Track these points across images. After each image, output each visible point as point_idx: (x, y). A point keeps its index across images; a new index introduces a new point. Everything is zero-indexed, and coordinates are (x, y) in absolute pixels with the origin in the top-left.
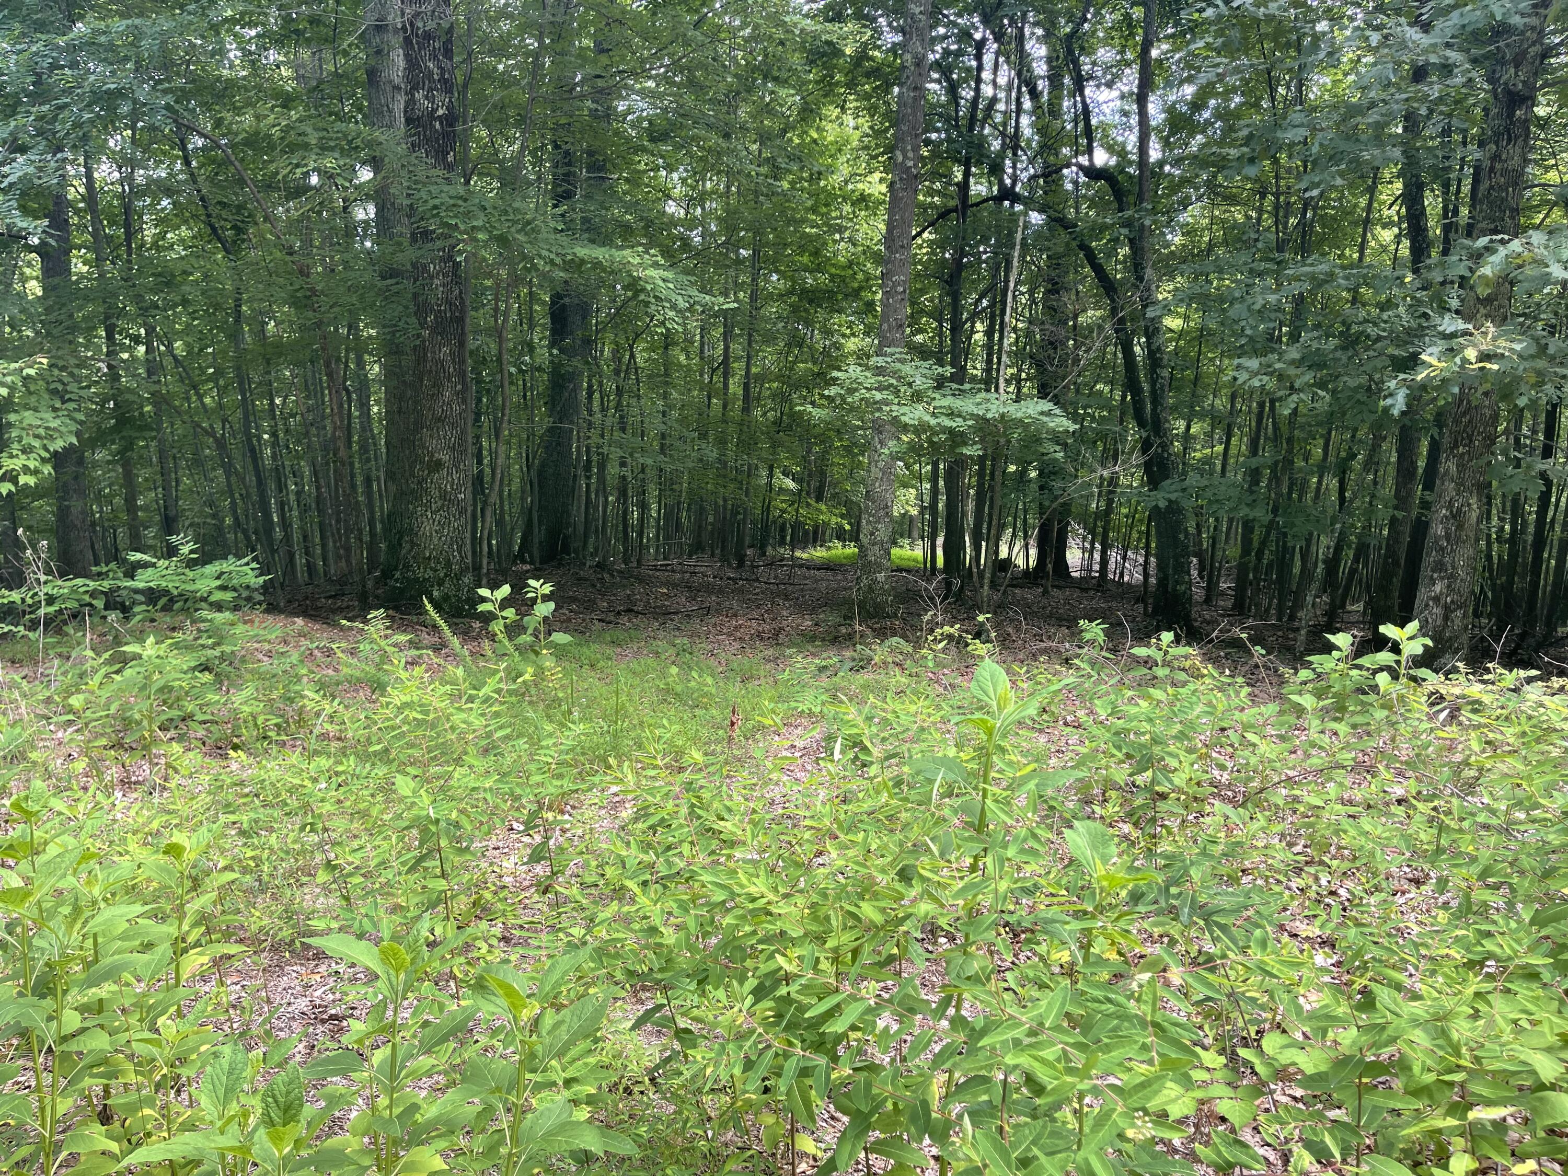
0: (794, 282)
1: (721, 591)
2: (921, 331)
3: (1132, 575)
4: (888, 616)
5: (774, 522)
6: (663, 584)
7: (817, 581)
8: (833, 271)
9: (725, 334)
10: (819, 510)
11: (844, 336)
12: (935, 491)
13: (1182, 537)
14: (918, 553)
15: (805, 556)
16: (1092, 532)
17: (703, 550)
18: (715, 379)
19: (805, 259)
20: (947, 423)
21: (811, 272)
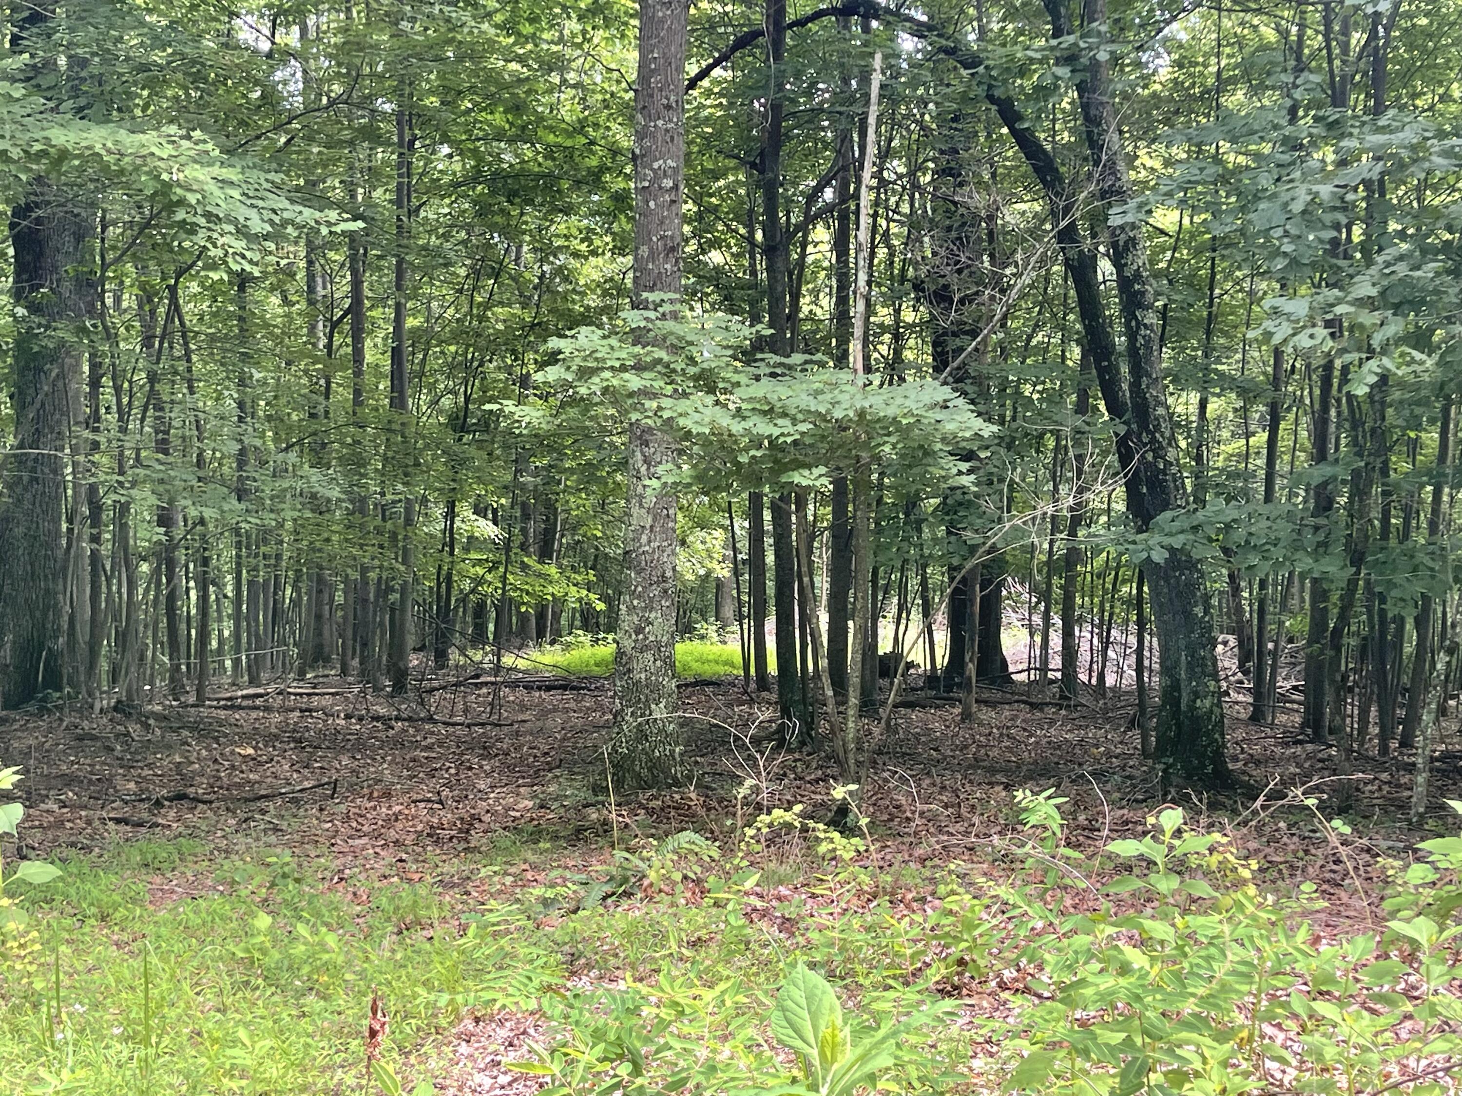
0: (480, 160)
1: (359, 746)
2: (716, 244)
3: (1120, 672)
4: (677, 783)
5: (463, 599)
6: (246, 738)
7: (544, 714)
8: (551, 138)
9: (353, 258)
10: (546, 577)
11: (576, 255)
12: (756, 534)
13: (1199, 611)
14: (733, 649)
15: (522, 664)
16: (1045, 596)
17: (327, 660)
18: (337, 340)
19: (498, 118)
20: (763, 428)
21: (511, 141)
